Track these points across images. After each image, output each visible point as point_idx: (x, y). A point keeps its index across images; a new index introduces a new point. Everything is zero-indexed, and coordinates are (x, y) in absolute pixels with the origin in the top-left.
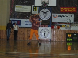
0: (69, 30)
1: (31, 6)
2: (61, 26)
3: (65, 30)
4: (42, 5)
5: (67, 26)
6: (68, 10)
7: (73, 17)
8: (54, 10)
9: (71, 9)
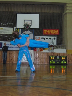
0: (52, 53)
1: (12, 28)
2: (44, 49)
3: (48, 53)
4: (24, 27)
5: (50, 49)
6: (50, 32)
7: (56, 39)
8: (36, 32)
9: (54, 31)
